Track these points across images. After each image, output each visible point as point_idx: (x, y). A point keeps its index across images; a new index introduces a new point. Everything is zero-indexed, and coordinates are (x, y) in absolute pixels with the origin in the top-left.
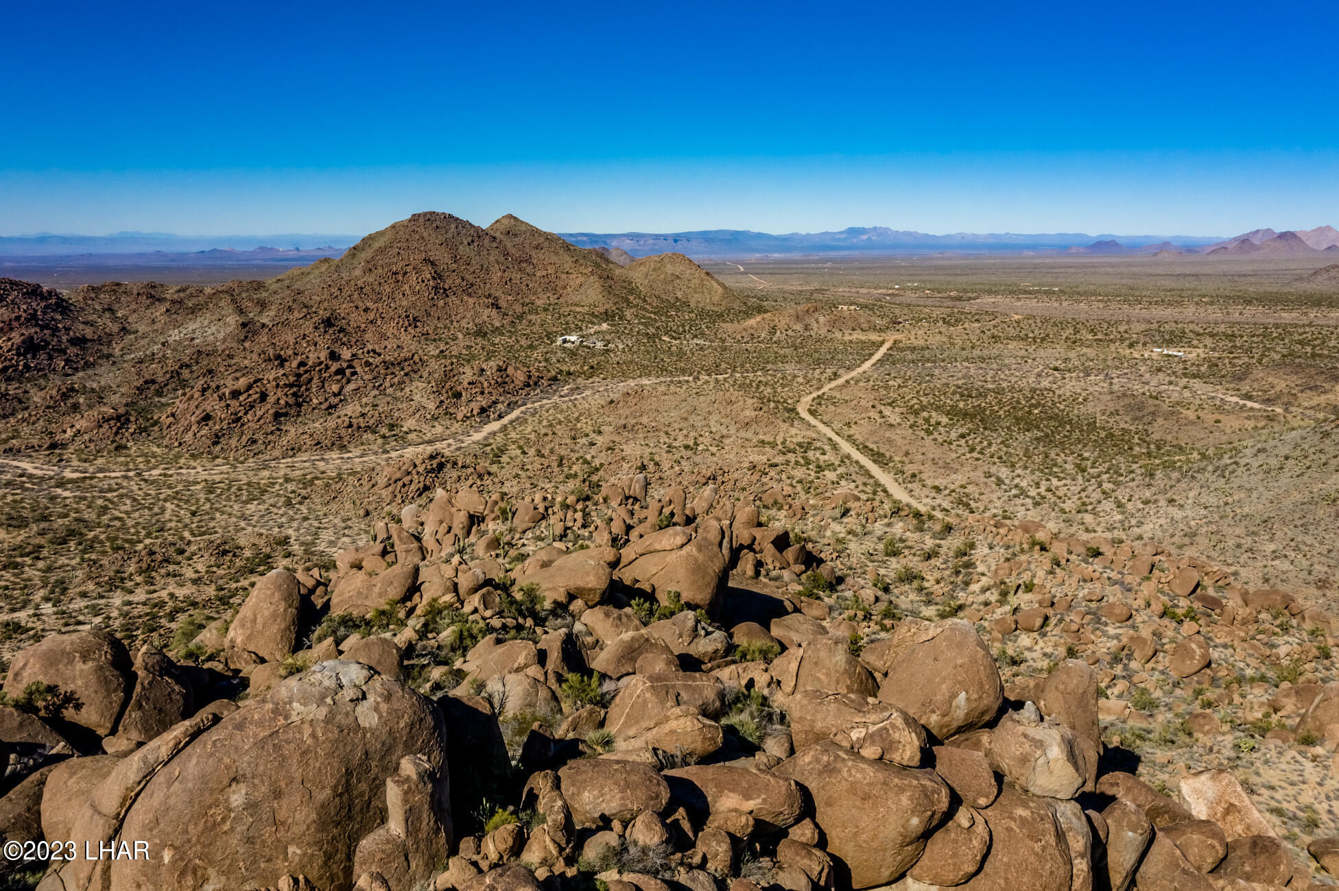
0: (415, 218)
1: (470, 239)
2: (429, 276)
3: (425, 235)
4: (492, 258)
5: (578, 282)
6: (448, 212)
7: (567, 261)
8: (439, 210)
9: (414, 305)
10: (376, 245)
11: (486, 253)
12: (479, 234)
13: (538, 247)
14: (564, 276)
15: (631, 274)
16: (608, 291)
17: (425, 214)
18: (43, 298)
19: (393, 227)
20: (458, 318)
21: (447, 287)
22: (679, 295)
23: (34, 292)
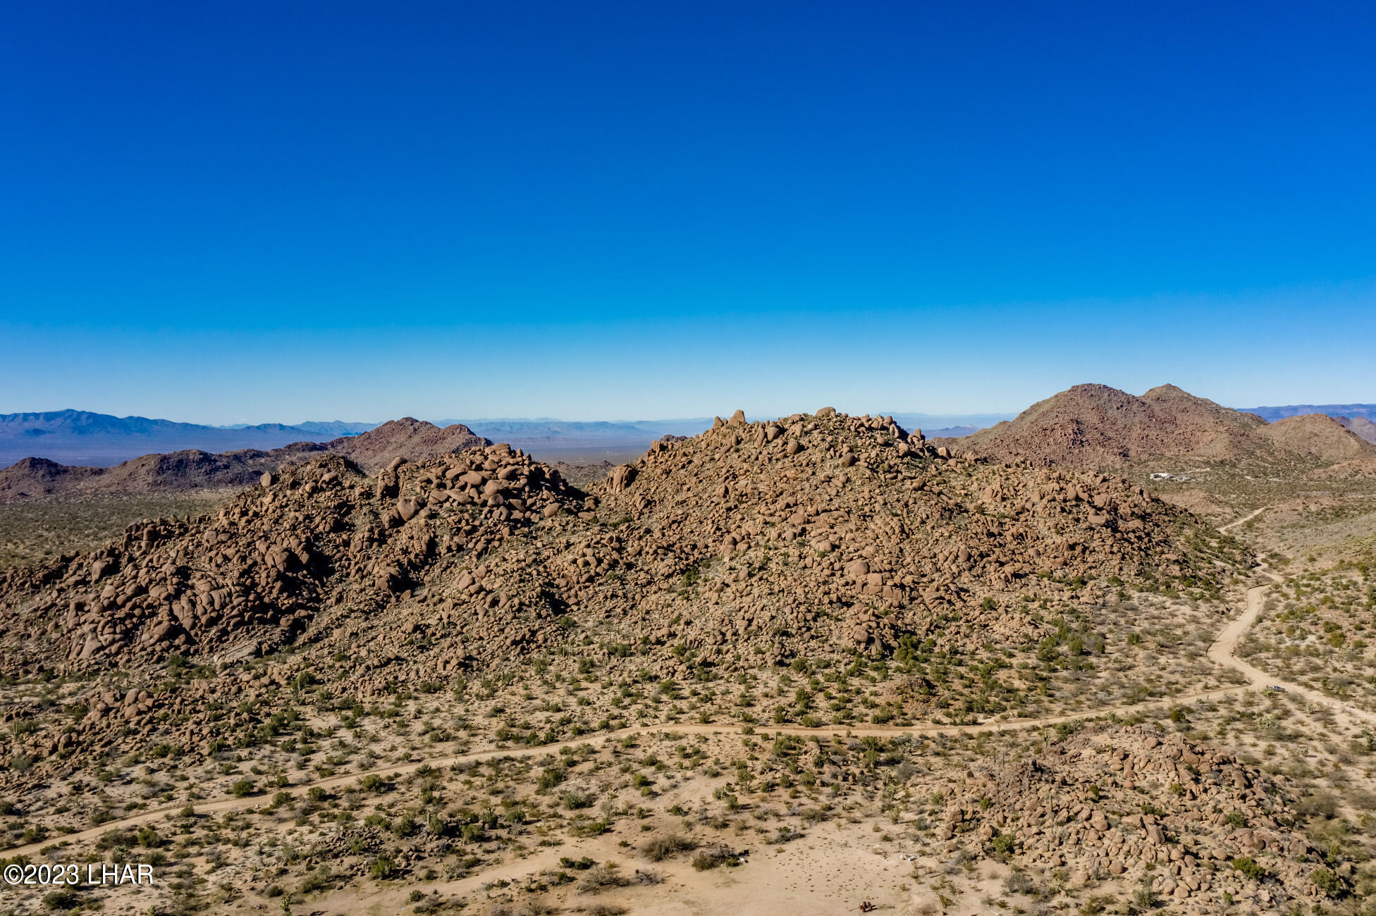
0: (1074, 389)
1: (1119, 405)
2: (1071, 432)
3: (1081, 402)
4: (1136, 420)
5: (1210, 438)
6: (1103, 383)
7: (1209, 421)
8: (1096, 381)
9: (1054, 452)
10: (1041, 410)
11: (1132, 415)
12: (1128, 401)
13: (1185, 410)
14: (1199, 434)
15: (1271, 432)
16: (1235, 445)
17: (1083, 385)
19: (1056, 396)
20: (1088, 462)
21: (1084, 439)
22: (1313, 450)
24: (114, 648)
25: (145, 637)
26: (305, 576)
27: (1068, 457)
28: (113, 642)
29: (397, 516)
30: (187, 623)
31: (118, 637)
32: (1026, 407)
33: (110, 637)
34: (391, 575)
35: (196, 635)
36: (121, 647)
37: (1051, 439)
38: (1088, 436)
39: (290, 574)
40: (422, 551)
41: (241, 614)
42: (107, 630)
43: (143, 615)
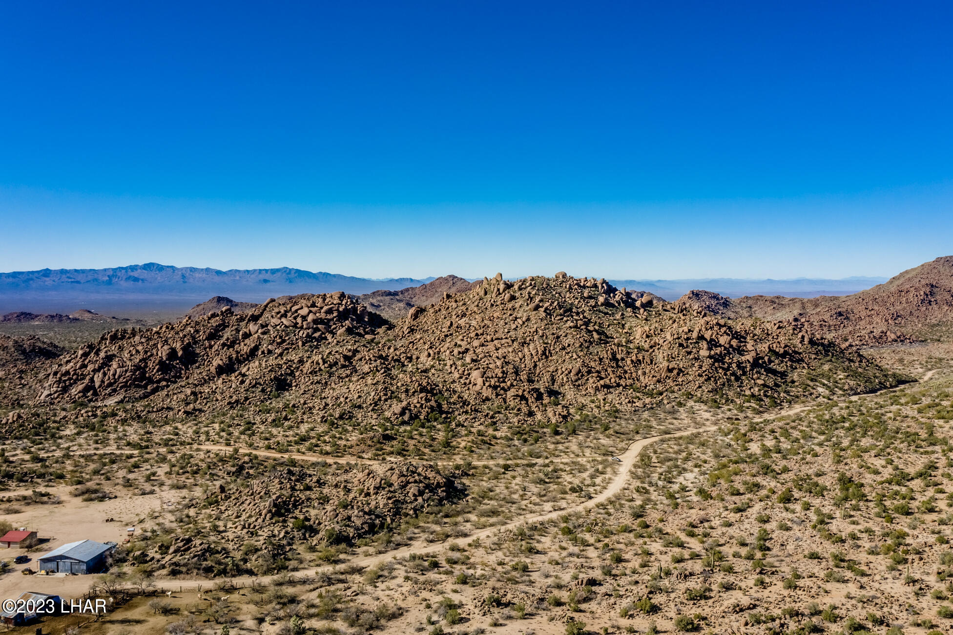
0: (938, 260)
2: (923, 293)
3: (942, 270)
9: (904, 308)
10: (907, 276)
17: (946, 257)
18: (718, 299)
19: (923, 265)
20: (932, 317)
21: (933, 300)
23: (715, 297)
24: (56, 395)
25: (74, 390)
26: (177, 364)
27: (916, 313)
28: (55, 392)
29: (248, 332)
30: (97, 385)
31: (59, 389)
32: (897, 274)
33: (55, 389)
34: (219, 365)
35: (100, 391)
36: (59, 395)
37: (904, 299)
38: (938, 297)
39: (167, 362)
40: (246, 353)
41: (127, 382)
42: (55, 386)
43: (77, 379)
